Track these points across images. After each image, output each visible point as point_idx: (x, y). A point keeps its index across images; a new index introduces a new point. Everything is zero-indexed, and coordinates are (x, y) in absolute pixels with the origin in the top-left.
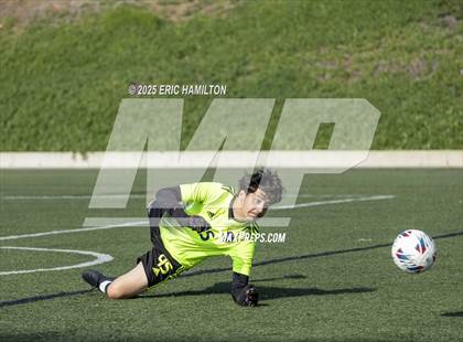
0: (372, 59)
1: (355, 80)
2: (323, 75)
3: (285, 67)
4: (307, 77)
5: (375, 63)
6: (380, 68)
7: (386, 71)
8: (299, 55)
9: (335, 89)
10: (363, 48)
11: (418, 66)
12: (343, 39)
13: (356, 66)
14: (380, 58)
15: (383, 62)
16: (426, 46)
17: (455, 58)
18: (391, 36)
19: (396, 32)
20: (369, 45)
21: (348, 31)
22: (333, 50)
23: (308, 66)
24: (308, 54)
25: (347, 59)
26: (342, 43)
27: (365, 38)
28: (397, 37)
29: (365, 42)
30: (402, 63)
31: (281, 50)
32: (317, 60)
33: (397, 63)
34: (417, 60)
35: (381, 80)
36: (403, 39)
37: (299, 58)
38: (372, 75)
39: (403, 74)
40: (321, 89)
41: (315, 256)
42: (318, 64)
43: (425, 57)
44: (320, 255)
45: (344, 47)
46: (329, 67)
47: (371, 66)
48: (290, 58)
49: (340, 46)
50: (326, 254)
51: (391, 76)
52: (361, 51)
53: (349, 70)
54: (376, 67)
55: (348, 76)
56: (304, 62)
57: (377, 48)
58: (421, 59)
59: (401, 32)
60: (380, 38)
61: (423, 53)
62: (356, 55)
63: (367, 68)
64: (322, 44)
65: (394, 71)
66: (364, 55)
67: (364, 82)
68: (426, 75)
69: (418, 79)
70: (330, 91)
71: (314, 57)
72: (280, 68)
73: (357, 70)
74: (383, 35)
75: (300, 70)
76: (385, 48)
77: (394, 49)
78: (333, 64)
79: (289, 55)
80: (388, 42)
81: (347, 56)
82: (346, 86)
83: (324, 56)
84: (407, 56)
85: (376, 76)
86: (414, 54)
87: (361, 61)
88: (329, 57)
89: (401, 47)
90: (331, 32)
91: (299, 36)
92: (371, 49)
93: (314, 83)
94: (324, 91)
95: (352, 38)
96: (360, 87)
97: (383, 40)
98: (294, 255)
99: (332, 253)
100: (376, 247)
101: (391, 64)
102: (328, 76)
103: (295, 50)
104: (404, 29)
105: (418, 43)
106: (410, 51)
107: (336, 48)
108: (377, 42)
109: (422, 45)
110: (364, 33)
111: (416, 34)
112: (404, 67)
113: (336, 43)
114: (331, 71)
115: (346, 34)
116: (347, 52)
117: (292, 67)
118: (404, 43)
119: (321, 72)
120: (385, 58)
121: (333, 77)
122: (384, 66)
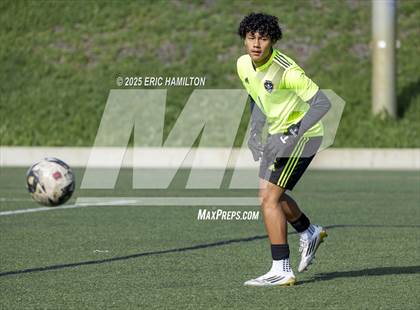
0: (115, 41)
1: (96, 65)
2: (58, 59)
3: (13, 49)
4: (39, 61)
5: (118, 46)
6: (125, 52)
7: (131, 54)
8: (30, 35)
9: (71, 75)
10: (104, 28)
11: (169, 50)
12: (82, 16)
13: (96, 49)
14: (124, 39)
15: (128, 44)
16: (178, 26)
17: (211, 42)
18: (138, 14)
19: (143, 10)
20: (113, 24)
21: (88, 8)
22: (70, 31)
23: (41, 48)
24: (40, 34)
25: (86, 41)
26: (80, 22)
27: (107, 16)
28: (145, 15)
29: (108, 21)
30: (150, 46)
31: (9, 30)
32: (50, 42)
33: (145, 46)
34: (167, 42)
35: (125, 65)
36: (152, 17)
37: (29, 39)
38: (115, 59)
39: (150, 59)
40: (55, 75)
41: (42, 269)
42: (52, 45)
43: (178, 40)
44: (47, 268)
45: (83, 27)
46: (64, 50)
47: (114, 48)
48: (20, 38)
49: (78, 26)
50: (55, 267)
51: (137, 61)
52: (102, 32)
53: (88, 54)
54: (120, 51)
55: (87, 60)
56: (36, 43)
57: (121, 27)
58: (172, 42)
59: (149, 10)
60: (124, 17)
61: (175, 34)
62: (97, 36)
63: (108, 52)
64: (57, 23)
65: (140, 55)
66: (107, 36)
67: (106, 67)
68: (178, 60)
69: (168, 65)
70: (65, 77)
71: (47, 38)
72: (8, 50)
73: (98, 53)
74: (128, 13)
75: (31, 52)
76: (130, 28)
77: (141, 29)
78: (69, 46)
79: (18, 36)
80: (134, 21)
81: (85, 36)
82: (84, 72)
83: (60, 36)
84: (156, 37)
85: (119, 60)
86: (164, 36)
87: (102, 43)
88: (64, 38)
89: (149, 28)
90: (67, 8)
91: (30, 13)
92: (114, 30)
93: (47, 68)
94: (58, 77)
95: (92, 16)
96: (101, 72)
97: (129, 19)
98: (17, 268)
99: (61, 266)
100: (113, 260)
101: (137, 47)
102: (63, 60)
103: (25, 29)
104: (153, 6)
105: (169, 23)
106: (160, 32)
107: (73, 28)
108: (121, 21)
109: (173, 26)
110: (107, 10)
111: (167, 13)
112: (152, 51)
113: (75, 22)
114: (67, 54)
115: (85, 11)
116: (86, 32)
117: (22, 49)
118: (153, 23)
119: (56, 56)
120: (131, 40)
121: (69, 61)
122: (129, 49)
